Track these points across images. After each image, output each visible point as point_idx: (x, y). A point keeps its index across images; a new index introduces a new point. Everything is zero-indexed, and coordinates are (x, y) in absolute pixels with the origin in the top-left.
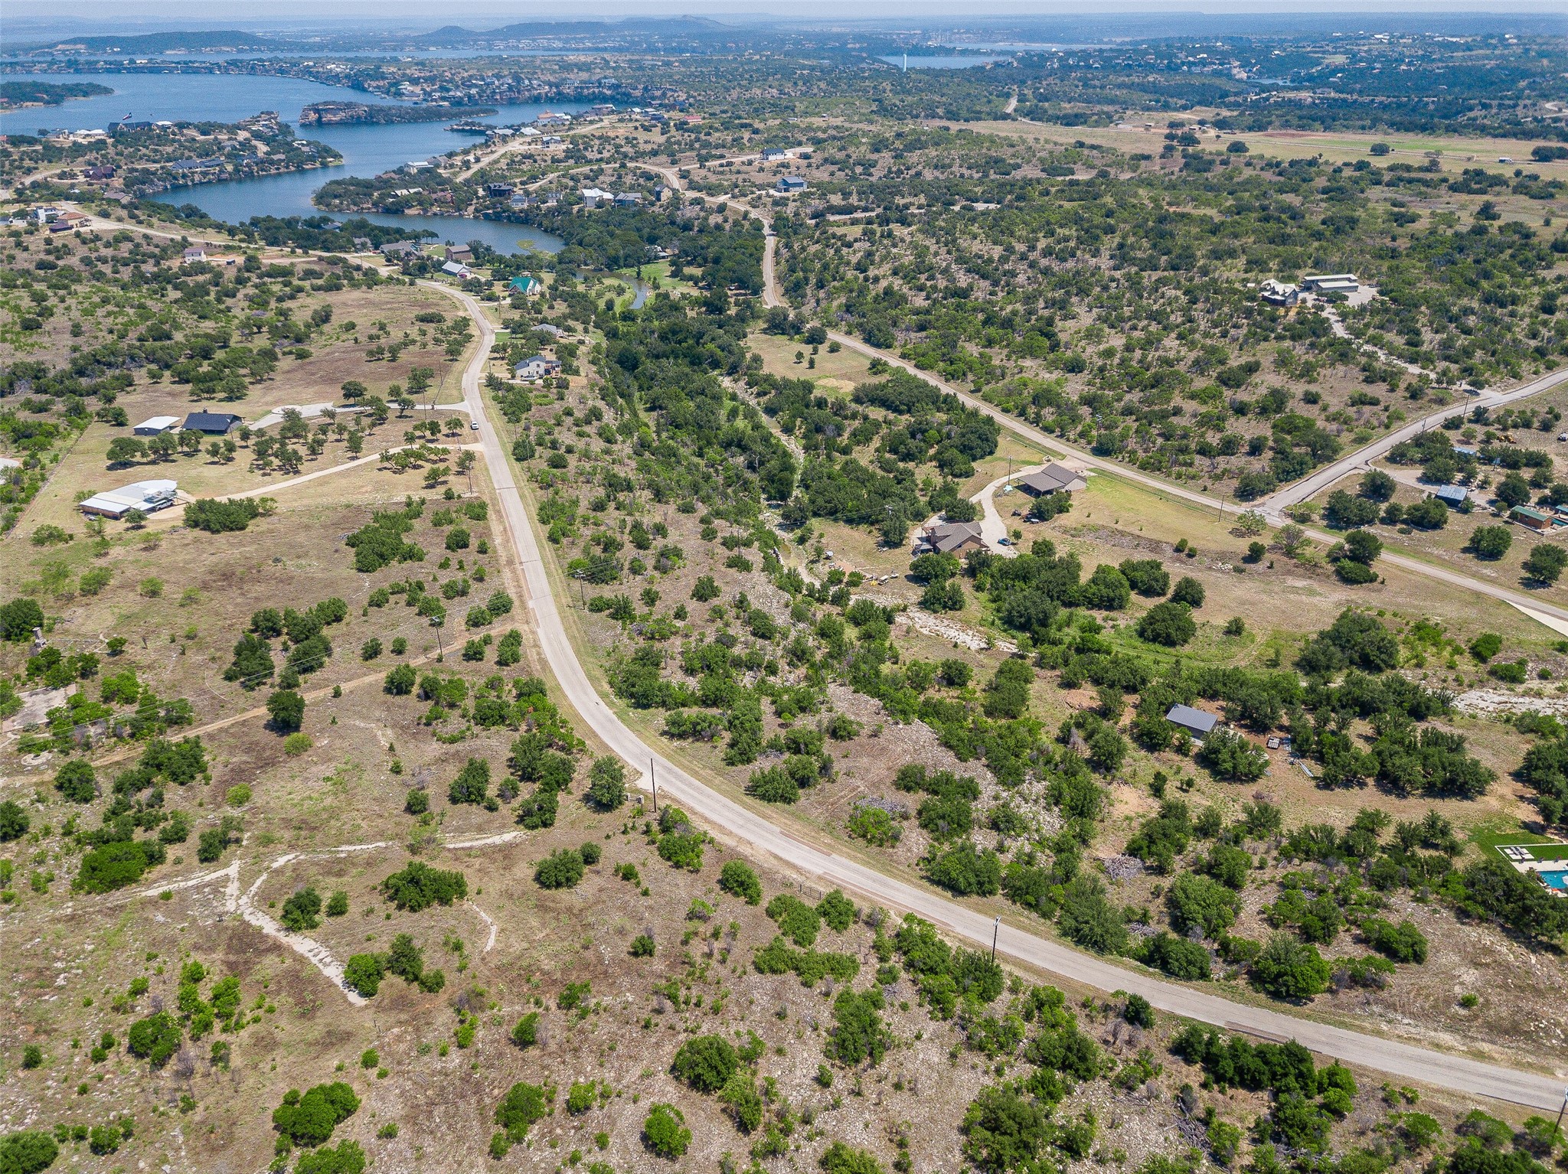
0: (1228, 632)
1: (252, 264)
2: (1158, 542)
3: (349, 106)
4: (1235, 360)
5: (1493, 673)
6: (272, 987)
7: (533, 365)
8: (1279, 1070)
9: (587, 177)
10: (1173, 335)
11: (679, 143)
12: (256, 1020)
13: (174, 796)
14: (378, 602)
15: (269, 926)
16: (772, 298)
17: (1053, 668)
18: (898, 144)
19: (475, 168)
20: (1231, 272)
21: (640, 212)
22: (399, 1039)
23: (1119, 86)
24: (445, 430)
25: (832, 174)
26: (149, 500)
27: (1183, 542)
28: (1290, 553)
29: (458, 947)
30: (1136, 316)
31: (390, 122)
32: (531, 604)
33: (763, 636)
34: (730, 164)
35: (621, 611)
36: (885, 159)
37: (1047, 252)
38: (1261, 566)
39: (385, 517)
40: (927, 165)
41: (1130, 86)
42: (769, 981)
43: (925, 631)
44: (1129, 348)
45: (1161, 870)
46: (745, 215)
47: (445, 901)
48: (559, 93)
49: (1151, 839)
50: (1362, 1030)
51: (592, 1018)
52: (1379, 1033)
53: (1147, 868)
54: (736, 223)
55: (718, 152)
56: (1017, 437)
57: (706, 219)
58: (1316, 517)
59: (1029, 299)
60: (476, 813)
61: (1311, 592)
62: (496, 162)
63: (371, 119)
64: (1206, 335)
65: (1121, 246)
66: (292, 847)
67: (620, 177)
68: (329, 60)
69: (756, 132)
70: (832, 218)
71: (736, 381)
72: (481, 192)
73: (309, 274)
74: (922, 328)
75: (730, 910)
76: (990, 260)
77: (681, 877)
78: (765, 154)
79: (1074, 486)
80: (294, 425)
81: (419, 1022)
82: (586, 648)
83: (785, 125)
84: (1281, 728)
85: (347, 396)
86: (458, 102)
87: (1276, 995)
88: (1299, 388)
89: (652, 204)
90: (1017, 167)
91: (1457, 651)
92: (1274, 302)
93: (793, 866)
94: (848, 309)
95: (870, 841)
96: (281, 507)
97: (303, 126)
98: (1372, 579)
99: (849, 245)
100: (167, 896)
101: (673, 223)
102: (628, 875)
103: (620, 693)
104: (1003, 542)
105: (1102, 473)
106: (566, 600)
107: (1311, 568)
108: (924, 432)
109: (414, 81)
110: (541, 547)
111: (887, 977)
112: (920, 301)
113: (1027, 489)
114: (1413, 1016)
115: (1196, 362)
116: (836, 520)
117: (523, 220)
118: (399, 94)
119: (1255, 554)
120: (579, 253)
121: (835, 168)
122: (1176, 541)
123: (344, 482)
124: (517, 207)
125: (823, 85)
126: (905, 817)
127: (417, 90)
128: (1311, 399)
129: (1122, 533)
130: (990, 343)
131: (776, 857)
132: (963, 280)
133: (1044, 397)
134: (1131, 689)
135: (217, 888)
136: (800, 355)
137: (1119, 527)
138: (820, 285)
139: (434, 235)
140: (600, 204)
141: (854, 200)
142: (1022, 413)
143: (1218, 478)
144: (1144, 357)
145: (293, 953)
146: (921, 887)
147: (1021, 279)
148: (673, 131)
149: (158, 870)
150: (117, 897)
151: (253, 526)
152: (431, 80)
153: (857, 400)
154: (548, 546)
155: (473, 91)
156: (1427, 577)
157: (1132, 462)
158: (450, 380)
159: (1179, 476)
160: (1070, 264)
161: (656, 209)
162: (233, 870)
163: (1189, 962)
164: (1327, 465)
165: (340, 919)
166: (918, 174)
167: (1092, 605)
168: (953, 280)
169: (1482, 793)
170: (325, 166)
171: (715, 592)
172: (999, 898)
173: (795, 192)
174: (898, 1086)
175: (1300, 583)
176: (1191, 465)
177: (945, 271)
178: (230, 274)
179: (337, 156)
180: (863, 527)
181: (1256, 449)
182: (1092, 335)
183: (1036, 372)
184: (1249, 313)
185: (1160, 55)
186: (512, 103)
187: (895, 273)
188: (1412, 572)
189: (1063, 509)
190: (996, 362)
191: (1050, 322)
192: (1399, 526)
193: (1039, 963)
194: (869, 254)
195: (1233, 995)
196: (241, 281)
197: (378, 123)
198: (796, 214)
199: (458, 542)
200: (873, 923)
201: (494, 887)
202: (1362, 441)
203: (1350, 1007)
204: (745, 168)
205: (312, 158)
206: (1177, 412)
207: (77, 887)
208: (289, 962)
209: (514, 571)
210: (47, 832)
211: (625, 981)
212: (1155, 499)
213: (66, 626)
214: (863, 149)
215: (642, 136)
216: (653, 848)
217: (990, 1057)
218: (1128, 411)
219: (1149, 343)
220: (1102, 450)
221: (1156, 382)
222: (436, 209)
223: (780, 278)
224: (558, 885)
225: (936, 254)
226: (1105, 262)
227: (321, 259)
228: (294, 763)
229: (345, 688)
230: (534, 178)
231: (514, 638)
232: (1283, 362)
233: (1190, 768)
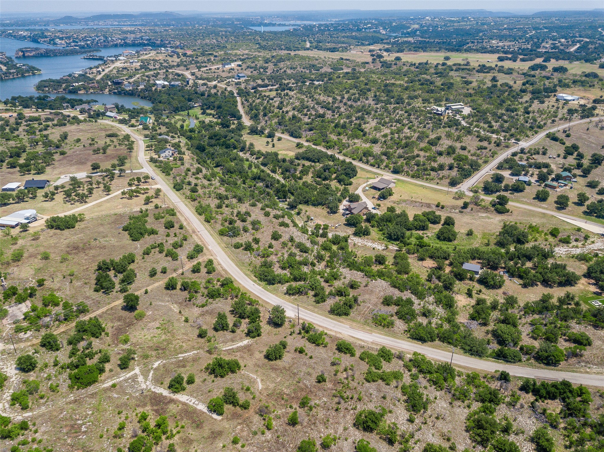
0: (468, 235)
1: (20, 116)
2: (429, 204)
3: (37, 49)
4: (433, 136)
5: (560, 241)
6: (179, 417)
7: (167, 152)
8: (562, 391)
9: (153, 76)
10: (406, 128)
11: (186, 61)
12: (178, 432)
13: (96, 344)
14: (147, 253)
15: (166, 393)
16: (247, 122)
17: (413, 254)
18: (274, 60)
19: (103, 74)
20: (418, 104)
21: (181, 89)
22: (242, 430)
23: (343, 37)
24: (143, 180)
25: (252, 72)
26: (27, 218)
27: (439, 203)
28: (476, 204)
29: (248, 389)
30: (391, 121)
31: (56, 56)
32: (210, 247)
33: (305, 252)
34: (210, 69)
35: (248, 248)
36: (271, 66)
37: (349, 99)
38: (469, 209)
39: (133, 218)
40: (287, 68)
41: (347, 37)
42: (373, 385)
43: (359, 244)
44: (392, 133)
45: (485, 324)
46: (226, 89)
47: (233, 372)
48: (125, 43)
50: (581, 372)
51: (314, 410)
52: (587, 373)
53: (480, 324)
54: (222, 92)
55: (204, 65)
56: (362, 169)
57: (209, 91)
58: (480, 191)
59: (348, 117)
60: (228, 335)
61: (489, 218)
62: (111, 71)
63: (47, 55)
64: (418, 127)
65: (375, 96)
66: (158, 358)
67: (167, 75)
68: (19, 30)
69: (216, 56)
70: (260, 89)
71: (245, 154)
72: (110, 83)
73: (47, 119)
74: (311, 130)
75: (346, 360)
76: (329, 103)
77: (321, 349)
78: (224, 65)
79: (391, 185)
80: (75, 183)
81: (247, 422)
82: (240, 264)
83: (226, 54)
84: (502, 268)
85: (93, 169)
86: (82, 47)
87: (548, 364)
88: (458, 145)
89: (186, 86)
90: (322, 68)
91: (546, 234)
92: (438, 114)
93: (361, 340)
94: (280, 124)
95: (384, 326)
96: (87, 217)
97: (16, 58)
98: (508, 211)
99: (272, 99)
100: (114, 386)
101: (196, 93)
102: (301, 351)
103: (261, 280)
104: (374, 208)
105: (399, 180)
106: (224, 245)
107: (485, 209)
108: (329, 169)
109: (61, 39)
110: (203, 224)
111: (414, 377)
112: (306, 120)
113: (374, 188)
114: (596, 365)
115: (419, 138)
116: (308, 205)
117: (131, 94)
118: (55, 44)
119: (465, 206)
120: (161, 106)
121: (252, 70)
122: (436, 203)
123: (108, 205)
124: (128, 89)
125: (233, 38)
126: (392, 316)
127: (63, 42)
128: (463, 148)
129: (415, 202)
130: (339, 134)
131: (352, 337)
132: (321, 111)
133: (367, 154)
134: (446, 259)
135: (134, 378)
136: (268, 142)
137: (413, 199)
138: (265, 115)
139: (96, 101)
140: (164, 86)
141: (266, 81)
142: (361, 160)
143: (441, 179)
144: (399, 136)
145: (180, 402)
146: (409, 341)
147: (342, 110)
148: (182, 57)
149: (103, 376)
150: (91, 389)
151: (77, 225)
152: (69, 38)
153: (297, 158)
154: (206, 223)
155: (89, 42)
156: (525, 209)
157: (408, 175)
158: (133, 160)
159: (427, 179)
160: (359, 103)
161: (188, 88)
162: (137, 370)
163: (515, 356)
164: (477, 172)
165: (193, 385)
166: (285, 71)
167: (417, 229)
168: (316, 111)
169: (576, 283)
170: (34, 74)
171: (280, 236)
172: (437, 342)
173: (242, 80)
174: (437, 418)
175: (484, 215)
176: (430, 175)
177: (313, 108)
178: (12, 121)
179: (38, 70)
180: (320, 207)
181: (451, 168)
182: (376, 129)
183: (361, 145)
184: (431, 119)
185: (354, 25)
186: (105, 47)
187: (294, 109)
188: (520, 208)
189: (391, 195)
190: (344, 141)
191: (360, 125)
192: (509, 192)
193: (462, 364)
194: (282, 103)
195: (531, 365)
196: (17, 124)
197: (50, 56)
198: (246, 88)
199: (170, 226)
200: (400, 357)
201: (250, 363)
202: (486, 162)
203: (574, 365)
204: (216, 71)
205: (27, 71)
206: (418, 156)
207: (71, 387)
208: (180, 406)
209: (197, 235)
210: (46, 366)
211: (320, 393)
212: (420, 188)
213: (12, 276)
214: (261, 62)
215: (170, 59)
216: (304, 339)
217: (463, 402)
218: (400, 157)
219: (399, 131)
220: (396, 171)
221: (407, 145)
222: (92, 91)
223: (247, 113)
224: (276, 359)
225: (308, 101)
226: (371, 102)
227: (51, 113)
228: (140, 323)
229: (149, 288)
230: (131, 77)
231: (210, 262)
232: (448, 135)
233: (477, 286)
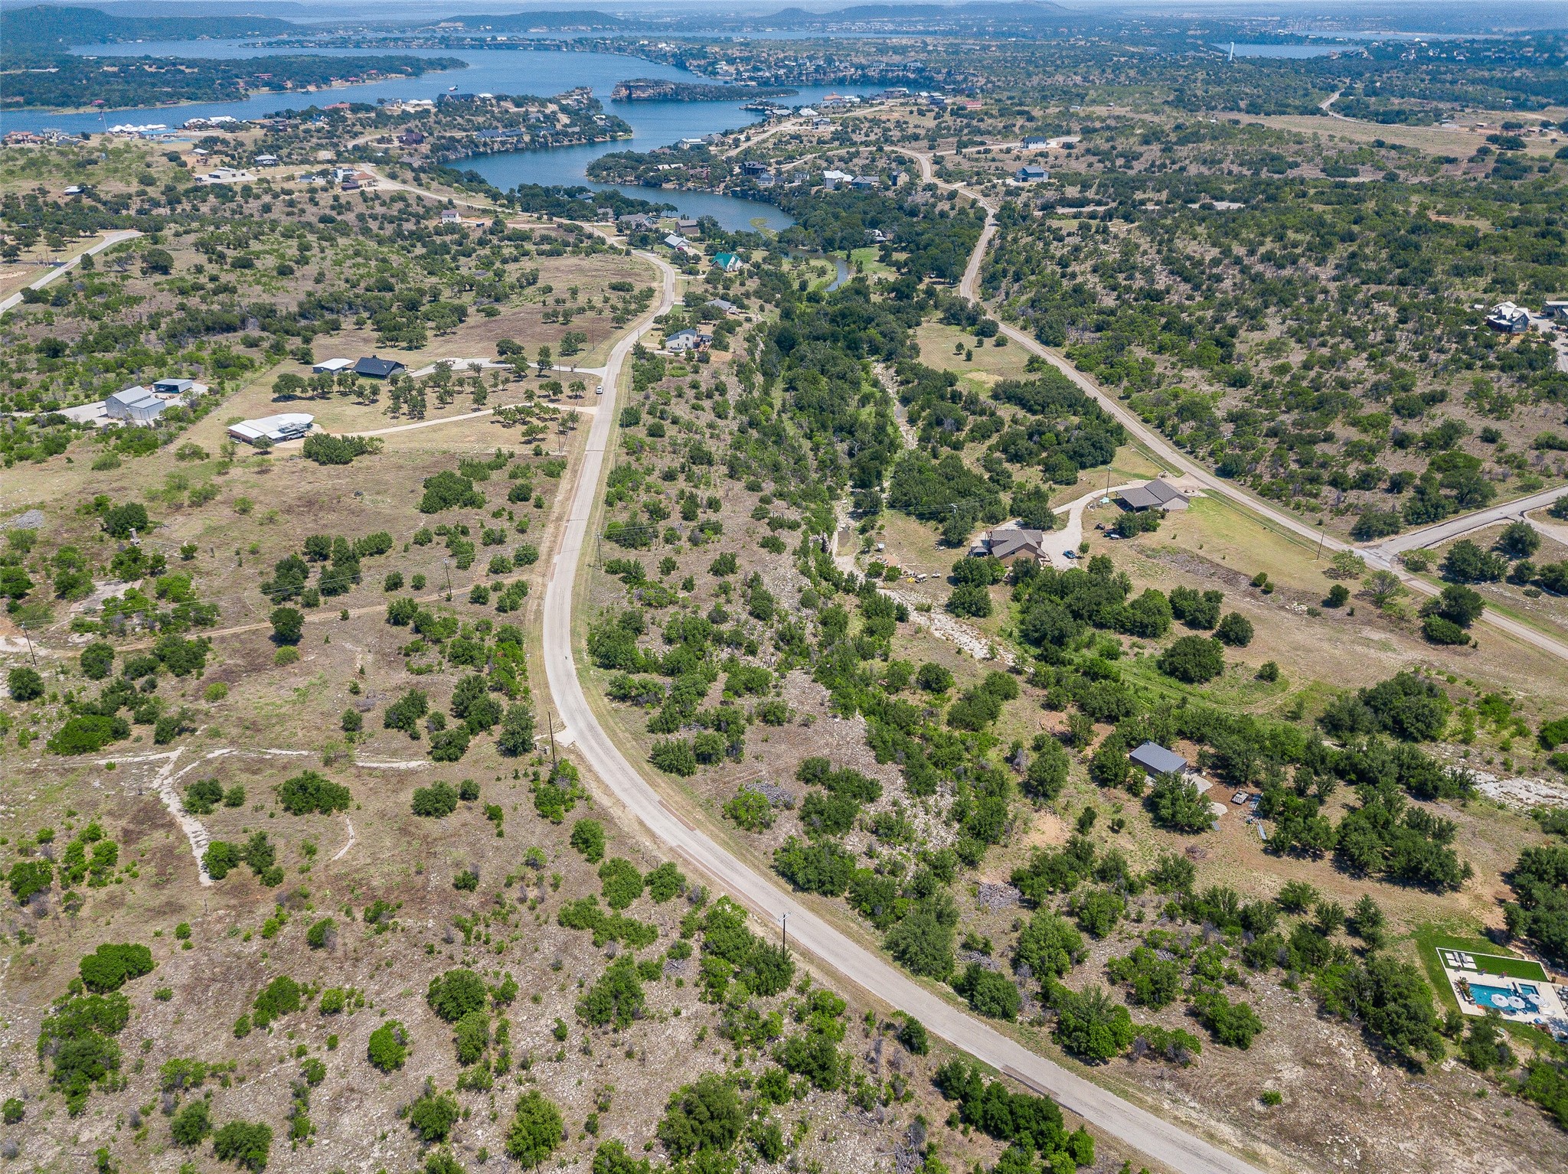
0: (1261, 676)
1: (498, 228)
2: (1237, 573)
3: (657, 83)
4: (1422, 386)
5: (1552, 762)
6: (147, 856)
7: (683, 337)
8: (1022, 1122)
9: (841, 159)
10: (1365, 355)
11: (948, 128)
12: (119, 882)
13: (167, 683)
14: (423, 540)
15: (173, 804)
16: (968, 289)
17: (1045, 687)
18: (1173, 137)
19: (744, 146)
20: (1465, 294)
21: (874, 195)
22: (220, 919)
23: (1473, 82)
24: (567, 391)
25: (1090, 165)
26: (281, 430)
27: (1263, 576)
28: (1379, 601)
29: (311, 851)
30: (1331, 332)
31: (693, 100)
32: (556, 559)
33: (758, 617)
34: (987, 151)
35: (631, 576)
36: (1154, 151)
37: (1267, 258)
38: (1340, 612)
39: (470, 465)
40: (1195, 159)
41: (1483, 81)
42: (565, 934)
43: (937, 634)
44: (1307, 366)
45: (1033, 905)
46: (974, 202)
47: (326, 811)
48: (864, 76)
49: (1036, 872)
50: (1140, 1103)
51: (388, 935)
52: (1156, 1110)
53: (1022, 901)
54: (962, 211)
55: (978, 139)
56: (1144, 448)
57: (934, 206)
58: (1432, 567)
59: (1225, 305)
60: (400, 738)
61: (1385, 646)
62: (764, 141)
63: (677, 97)
64: (1403, 358)
65: (1353, 255)
66: (232, 743)
67: (873, 160)
68: (660, 39)
69: (1031, 119)
70: (1060, 210)
71: (887, 368)
72: (737, 170)
73: (545, 239)
74: (1099, 328)
75: (571, 864)
76: (1200, 263)
77: (541, 826)
78: (1026, 142)
79: (1174, 504)
80: (443, 373)
81: (245, 908)
82: (583, 603)
83: (1066, 114)
84: (1257, 784)
85: (501, 353)
86: (765, 83)
87: (1069, 1050)
88: (1478, 425)
89: (887, 189)
90: (1297, 165)
91: (1522, 733)
92: (1500, 328)
93: (653, 836)
94: (1033, 303)
95: (740, 824)
96: (387, 447)
97: (614, 101)
98: (1464, 641)
99: (1061, 239)
100: (111, 767)
101: (901, 208)
102: (494, 814)
103: (593, 652)
104: (1068, 554)
105: (1214, 494)
106: (590, 559)
107: (1397, 621)
108: (1041, 434)
109: (731, 61)
110: (595, 506)
111: (679, 953)
112: (1109, 301)
113: (1122, 503)
114: (1203, 1100)
115: (1376, 386)
116: (909, 514)
117: (767, 199)
118: (715, 73)
119: (1336, 599)
120: (801, 234)
121: (1093, 159)
122: (1254, 573)
123: (455, 430)
124: (762, 185)
125: (1132, 73)
126: (788, 807)
127: (732, 69)
128: (1490, 437)
129: (1202, 560)
130: (1161, 349)
131: (641, 823)
132: (1162, 281)
133: (1191, 410)
134: (1111, 719)
135: (153, 767)
136: (960, 347)
137: (1201, 553)
138: (1017, 278)
139: (673, 209)
140: (838, 186)
141: (1090, 194)
142: (1161, 425)
143: (1340, 513)
144: (1320, 376)
145: (180, 830)
146: (765, 875)
147: (1227, 284)
148: (947, 117)
149: (121, 744)
150: (77, 760)
151: (356, 462)
152: (746, 60)
153: (995, 396)
154: (602, 507)
155: (781, 72)
156: (1533, 646)
157: (1253, 487)
158: (605, 345)
159: (1297, 507)
160: (1287, 272)
161: (890, 194)
162: (174, 755)
163: (993, 999)
164: (1474, 511)
165: (235, 810)
166: (1183, 169)
167: (1124, 629)
168: (1152, 281)
169: (1455, 888)
170: (614, 139)
171: (732, 570)
172: (840, 902)
173: (1033, 182)
174: (629, 1054)
175: (1377, 635)
176: (1316, 496)
177: (1147, 272)
178: (476, 235)
179: (627, 131)
180: (932, 523)
181: (1396, 485)
182: (1273, 348)
183: (1196, 382)
184: (1462, 337)
185: (1540, 47)
186: (817, 84)
187: (1095, 271)
188: (1516, 639)
189: (1149, 528)
190: (1158, 370)
191: (1232, 332)
192: (1528, 587)
193: (843, 969)
194: (1077, 249)
195: (1030, 1042)
196: (482, 243)
197: (681, 101)
198: (1026, 205)
199: (520, 496)
200: (697, 900)
201: (374, 805)
202: (1529, 488)
203: (1141, 1078)
204: (1002, 156)
205: (603, 132)
206: (1329, 438)
207: (51, 746)
208: (172, 838)
209: (557, 528)
210: (54, 698)
211: (435, 909)
212: (1258, 528)
213: (164, 531)
214: (1132, 140)
215: (914, 120)
216: (532, 796)
217: (737, 1048)
218: (1273, 433)
219: (1331, 363)
220: (1226, 472)
221: (1320, 404)
222: (690, 185)
223: (983, 269)
224: (428, 814)
225: (1145, 253)
226: (1326, 273)
227: (560, 226)
228: (276, 673)
229: (353, 613)
230: (791, 158)
231: (521, 589)
232: (1478, 393)
233: (1133, 809)
